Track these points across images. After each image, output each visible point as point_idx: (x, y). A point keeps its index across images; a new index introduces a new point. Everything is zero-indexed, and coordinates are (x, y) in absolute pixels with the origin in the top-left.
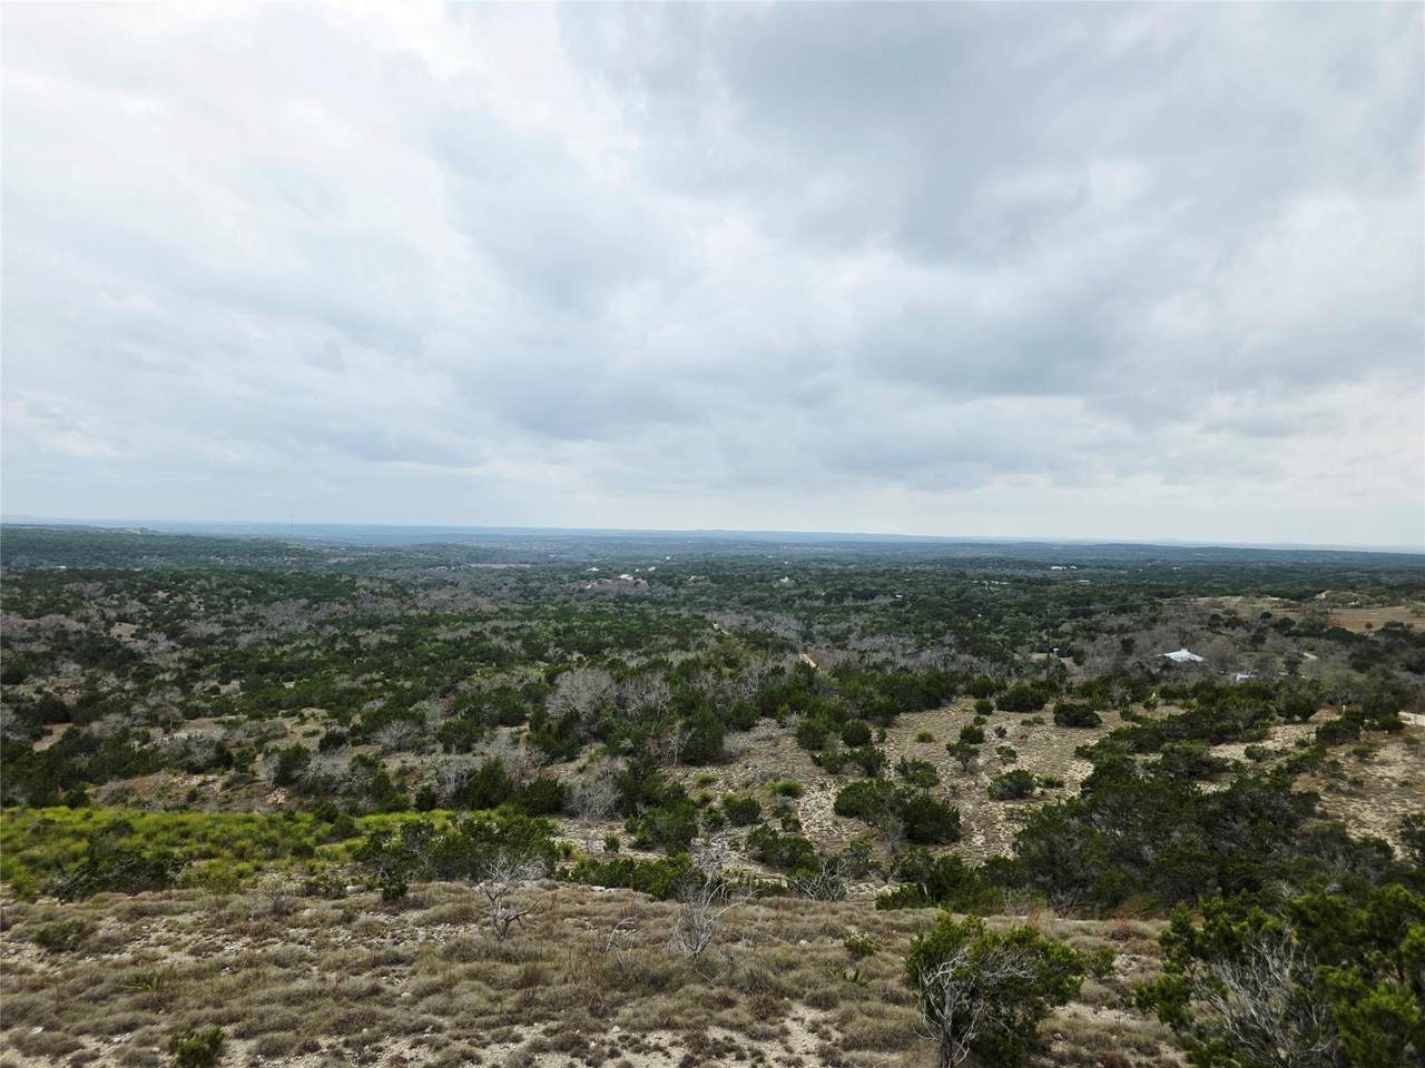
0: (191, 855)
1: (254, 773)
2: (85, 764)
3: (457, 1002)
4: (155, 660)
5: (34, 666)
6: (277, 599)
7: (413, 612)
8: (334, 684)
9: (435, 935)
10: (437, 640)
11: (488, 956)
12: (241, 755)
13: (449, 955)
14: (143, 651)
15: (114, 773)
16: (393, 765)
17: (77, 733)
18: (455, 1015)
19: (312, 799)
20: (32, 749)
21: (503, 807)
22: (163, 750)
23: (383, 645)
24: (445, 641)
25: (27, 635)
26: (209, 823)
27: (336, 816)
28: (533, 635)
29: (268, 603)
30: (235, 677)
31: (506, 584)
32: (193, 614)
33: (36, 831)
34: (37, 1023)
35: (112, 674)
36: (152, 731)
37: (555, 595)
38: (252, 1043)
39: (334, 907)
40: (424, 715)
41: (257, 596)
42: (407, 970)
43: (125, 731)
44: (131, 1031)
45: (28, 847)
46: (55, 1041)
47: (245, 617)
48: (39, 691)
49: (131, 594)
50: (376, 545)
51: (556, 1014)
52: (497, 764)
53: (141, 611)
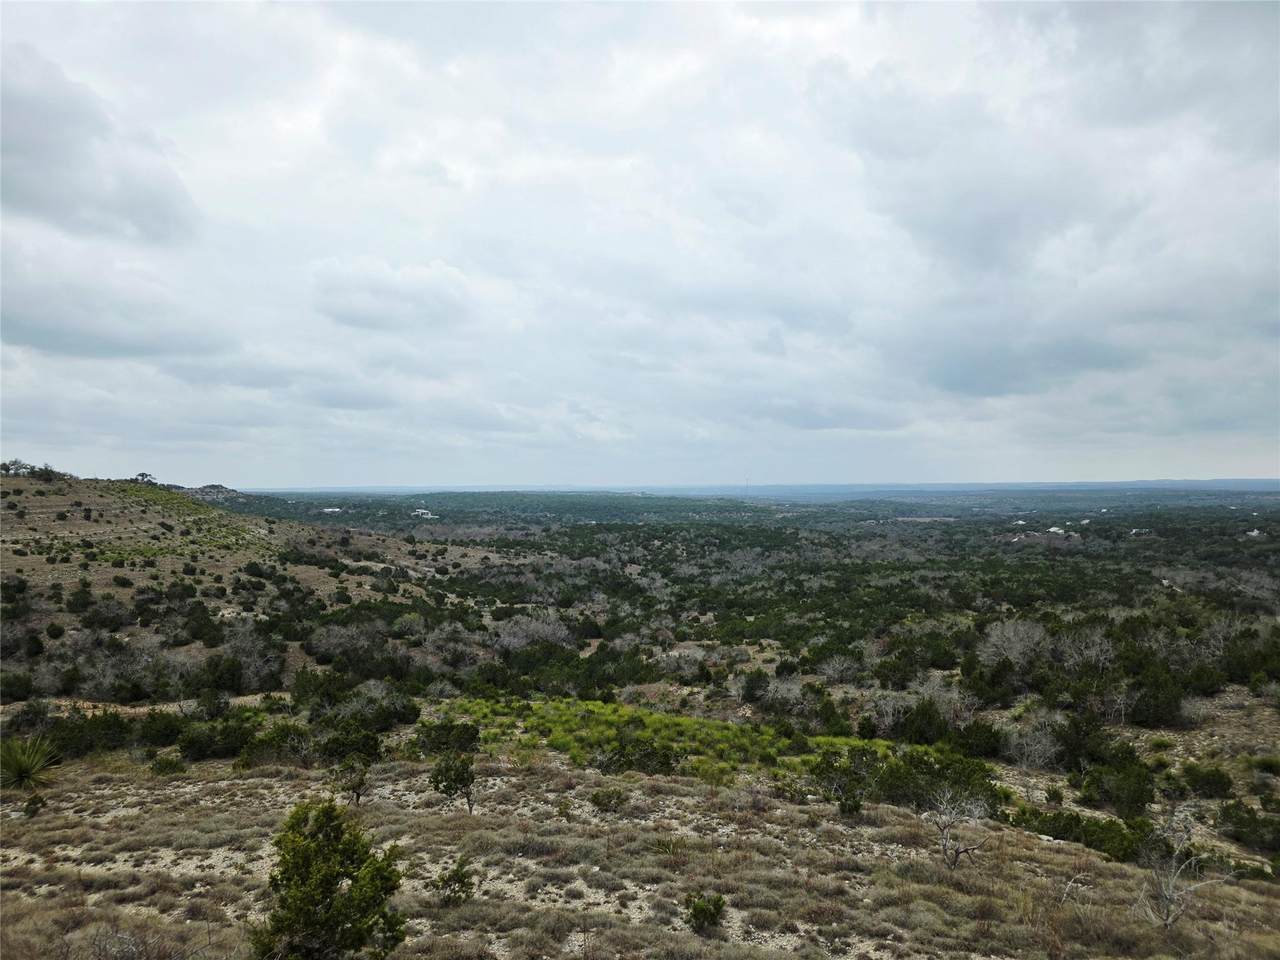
0: (686, 750)
1: (727, 690)
2: (611, 671)
3: (915, 918)
4: (655, 593)
5: (578, 595)
6: (738, 548)
7: (847, 561)
8: (785, 620)
9: (889, 852)
10: (870, 586)
11: (940, 882)
12: (717, 673)
13: (903, 873)
14: (646, 586)
15: (630, 679)
16: (837, 694)
17: (606, 646)
18: (913, 929)
19: (772, 716)
20: (578, 656)
21: (940, 744)
22: (662, 665)
23: (823, 589)
24: (877, 588)
25: (574, 572)
26: (697, 726)
27: (792, 732)
28: (959, 585)
29: (732, 551)
30: (710, 609)
31: (931, 537)
32: (679, 558)
33: (583, 718)
34: (596, 863)
35: (627, 603)
36: (654, 649)
37: (980, 547)
38: (745, 914)
39: (801, 812)
40: (862, 653)
41: (723, 545)
42: (866, 879)
43: (637, 647)
44: (657, 883)
45: (579, 729)
46: (608, 880)
47: (716, 562)
48: (582, 614)
49: (636, 541)
50: (814, 502)
51: (1013, 952)
52: (931, 703)
53: (645, 556)
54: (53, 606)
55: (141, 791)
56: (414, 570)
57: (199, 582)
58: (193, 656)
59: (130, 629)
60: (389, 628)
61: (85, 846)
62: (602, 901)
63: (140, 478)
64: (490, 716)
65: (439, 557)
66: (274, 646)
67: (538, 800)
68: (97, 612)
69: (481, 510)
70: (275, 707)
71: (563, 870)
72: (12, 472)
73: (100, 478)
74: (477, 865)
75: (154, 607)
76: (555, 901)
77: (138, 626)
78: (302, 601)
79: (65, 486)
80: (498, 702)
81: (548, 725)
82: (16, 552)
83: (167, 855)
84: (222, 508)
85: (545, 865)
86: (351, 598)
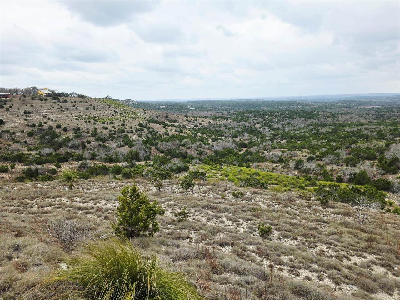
0: (273, 183)
1: (289, 165)
2: (250, 158)
3: (343, 239)
4: (265, 134)
5: (239, 134)
6: (296, 118)
7: (337, 122)
8: (311, 142)
9: (337, 218)
10: (345, 131)
11: (356, 228)
12: (286, 160)
13: (341, 224)
14: (262, 131)
15: (256, 161)
16: (329, 168)
17: (248, 150)
18: (342, 243)
19: (305, 174)
20: (239, 153)
21: (366, 185)
22: (267, 157)
23: (327, 132)
24: (348, 132)
25: (238, 127)
26: (277, 176)
27: (311, 179)
28: (381, 131)
29: (293, 119)
30: (284, 139)
31: (371, 113)
32: (274, 122)
33: (239, 172)
34: (230, 213)
35: (255, 137)
36: (264, 151)
37: (391, 117)
38: (279, 233)
39: (306, 202)
40: (339, 154)
41: (290, 117)
42: (327, 225)
43: (258, 151)
44: (250, 221)
45: (238, 175)
46: (233, 218)
47: (287, 123)
48: (240, 140)
49: (260, 116)
50: (326, 101)
51: (381, 254)
52: (365, 172)
53: (262, 121)
54: (87, 135)
55: (101, 184)
56: (188, 125)
57: (126, 128)
58: (125, 150)
59: (108, 142)
60: (180, 143)
61: (82, 198)
62: (231, 225)
63: (107, 97)
64: (210, 170)
65: (195, 122)
66: (148, 148)
67: (215, 193)
68: (99, 137)
69: (208, 106)
70: (148, 165)
71: (220, 214)
72: (73, 96)
73: (97, 97)
74: (193, 211)
75: (114, 135)
76: (215, 223)
77: (110, 141)
78: (155, 134)
79: (87, 100)
80: (213, 166)
81: (228, 173)
82: (76, 119)
83: (104, 202)
84: (131, 106)
85: (214, 212)
86: (169, 134)
